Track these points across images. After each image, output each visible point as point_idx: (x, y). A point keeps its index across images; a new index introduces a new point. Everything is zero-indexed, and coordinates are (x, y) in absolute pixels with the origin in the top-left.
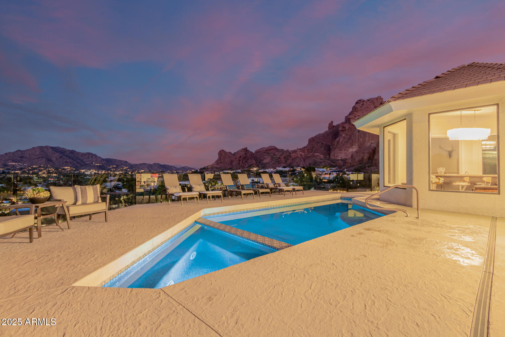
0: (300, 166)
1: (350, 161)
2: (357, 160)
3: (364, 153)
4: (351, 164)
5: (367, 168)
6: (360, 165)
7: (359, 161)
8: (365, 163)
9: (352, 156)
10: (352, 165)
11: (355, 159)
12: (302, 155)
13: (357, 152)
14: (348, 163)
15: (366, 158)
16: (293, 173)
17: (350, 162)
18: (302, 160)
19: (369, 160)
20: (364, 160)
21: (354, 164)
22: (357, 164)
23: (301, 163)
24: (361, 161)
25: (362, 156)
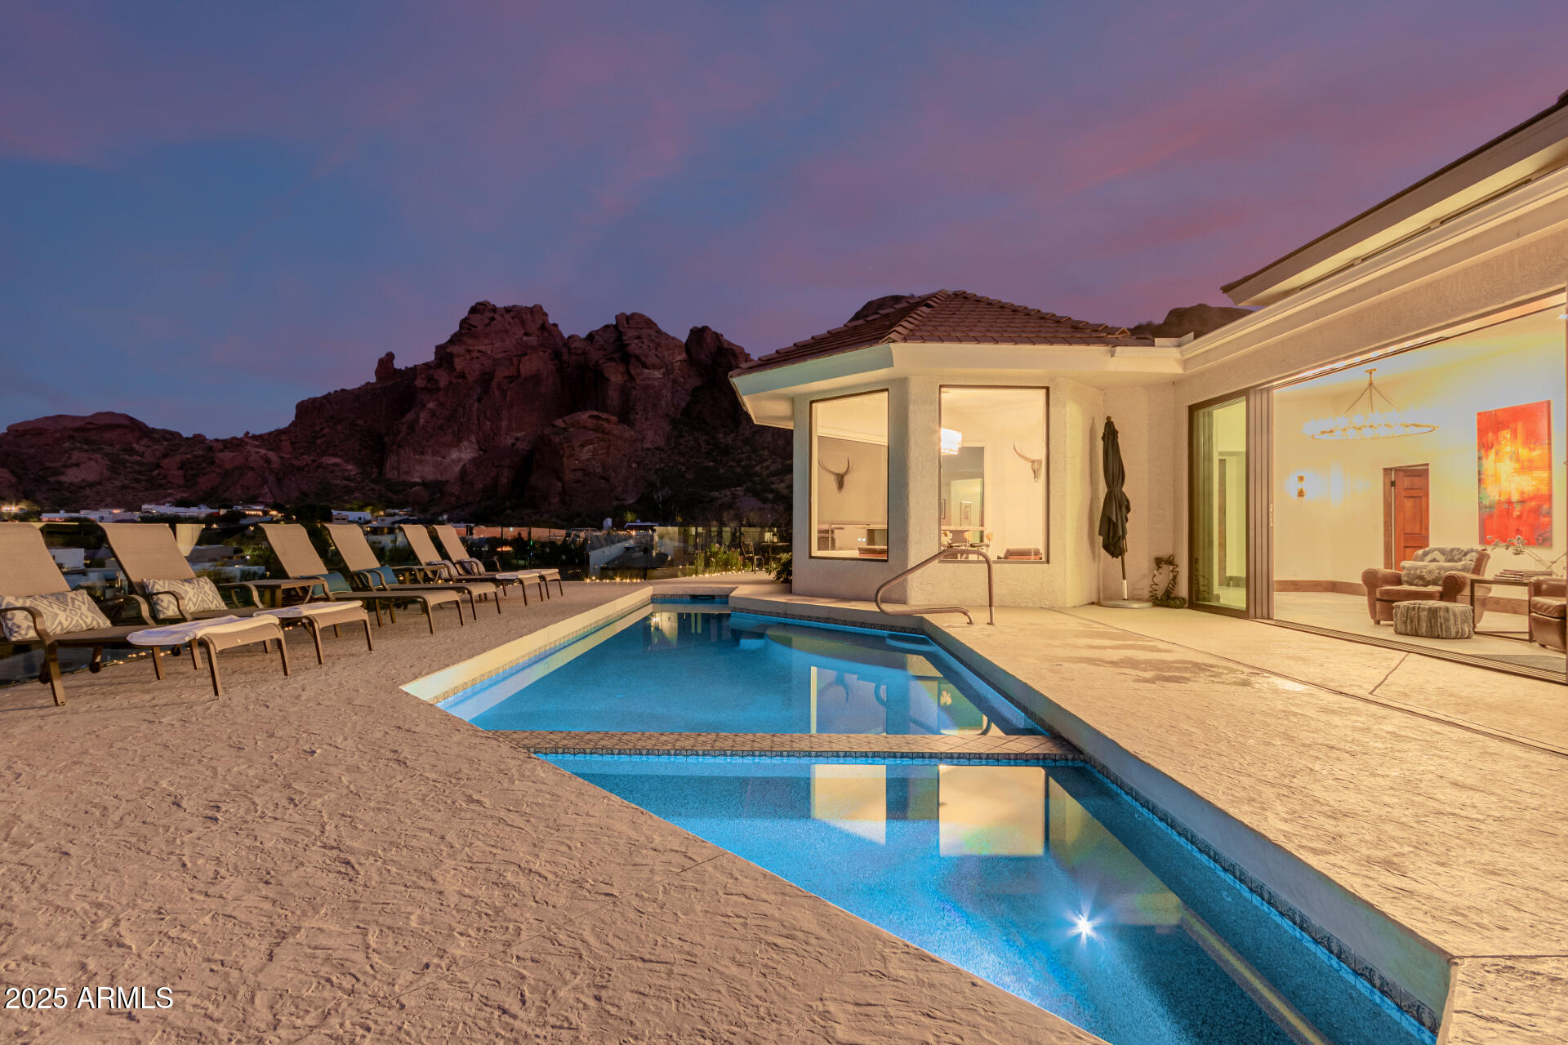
0: (260, 499)
1: (456, 490)
2: (479, 485)
3: (498, 466)
4: (459, 498)
5: (509, 511)
6: (488, 503)
7: (485, 490)
8: (501, 498)
9: (463, 473)
10: (465, 501)
11: (471, 485)
12: (268, 461)
13: (475, 463)
14: (450, 494)
15: (504, 480)
16: (231, 526)
17: (457, 493)
18: (271, 479)
19: (514, 487)
20: (500, 487)
21: (470, 499)
22: (478, 499)
23: (267, 490)
24: (489, 490)
25: (493, 474)
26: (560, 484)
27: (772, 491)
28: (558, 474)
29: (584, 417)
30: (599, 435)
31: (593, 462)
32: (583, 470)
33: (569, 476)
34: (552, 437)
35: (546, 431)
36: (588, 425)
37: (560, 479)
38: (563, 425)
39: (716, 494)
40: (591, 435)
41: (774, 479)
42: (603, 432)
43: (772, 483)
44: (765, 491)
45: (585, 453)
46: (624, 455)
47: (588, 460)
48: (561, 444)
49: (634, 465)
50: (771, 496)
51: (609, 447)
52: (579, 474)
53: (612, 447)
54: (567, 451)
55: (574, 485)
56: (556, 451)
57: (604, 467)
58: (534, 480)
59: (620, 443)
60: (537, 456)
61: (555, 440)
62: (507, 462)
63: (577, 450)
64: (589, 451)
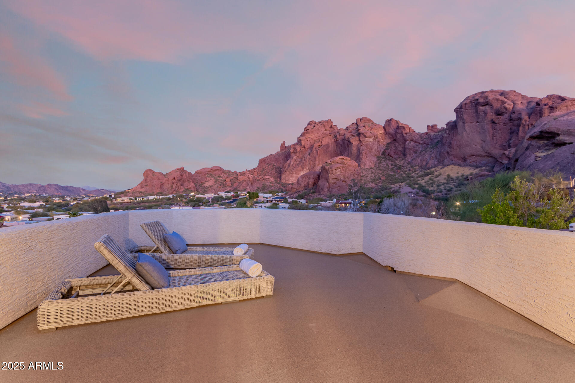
0: (247, 190)
1: (296, 186)
2: (303, 185)
3: (309, 178)
4: (297, 189)
5: (311, 194)
6: (305, 191)
7: (305, 186)
8: (310, 189)
9: (298, 181)
10: (298, 191)
11: (300, 185)
12: (249, 178)
13: (303, 177)
14: (294, 188)
15: (311, 183)
16: (236, 198)
17: (296, 188)
18: (250, 184)
19: (314, 185)
20: (309, 185)
21: (300, 190)
22: (302, 190)
23: (248, 187)
24: (306, 186)
25: (307, 181)
26: (328, 184)
27: (418, 184)
28: (327, 180)
29: (337, 159)
30: (343, 165)
31: (340, 176)
32: (336, 178)
33: (331, 181)
35: (324, 165)
36: (339, 162)
37: (328, 182)
38: (330, 162)
39: (392, 186)
40: (339, 165)
41: (419, 179)
42: (344, 164)
43: (419, 181)
44: (414, 184)
45: (337, 173)
46: (352, 172)
47: (338, 175)
48: (329, 169)
49: (356, 176)
50: (417, 186)
51: (346, 169)
52: (335, 181)
53: (347, 170)
54: (331, 172)
55: (333, 184)
56: (327, 172)
57: (344, 177)
58: (320, 183)
59: (350, 168)
60: (322, 174)
61: (327, 168)
62: (312, 176)
63: (334, 171)
64: (339, 171)
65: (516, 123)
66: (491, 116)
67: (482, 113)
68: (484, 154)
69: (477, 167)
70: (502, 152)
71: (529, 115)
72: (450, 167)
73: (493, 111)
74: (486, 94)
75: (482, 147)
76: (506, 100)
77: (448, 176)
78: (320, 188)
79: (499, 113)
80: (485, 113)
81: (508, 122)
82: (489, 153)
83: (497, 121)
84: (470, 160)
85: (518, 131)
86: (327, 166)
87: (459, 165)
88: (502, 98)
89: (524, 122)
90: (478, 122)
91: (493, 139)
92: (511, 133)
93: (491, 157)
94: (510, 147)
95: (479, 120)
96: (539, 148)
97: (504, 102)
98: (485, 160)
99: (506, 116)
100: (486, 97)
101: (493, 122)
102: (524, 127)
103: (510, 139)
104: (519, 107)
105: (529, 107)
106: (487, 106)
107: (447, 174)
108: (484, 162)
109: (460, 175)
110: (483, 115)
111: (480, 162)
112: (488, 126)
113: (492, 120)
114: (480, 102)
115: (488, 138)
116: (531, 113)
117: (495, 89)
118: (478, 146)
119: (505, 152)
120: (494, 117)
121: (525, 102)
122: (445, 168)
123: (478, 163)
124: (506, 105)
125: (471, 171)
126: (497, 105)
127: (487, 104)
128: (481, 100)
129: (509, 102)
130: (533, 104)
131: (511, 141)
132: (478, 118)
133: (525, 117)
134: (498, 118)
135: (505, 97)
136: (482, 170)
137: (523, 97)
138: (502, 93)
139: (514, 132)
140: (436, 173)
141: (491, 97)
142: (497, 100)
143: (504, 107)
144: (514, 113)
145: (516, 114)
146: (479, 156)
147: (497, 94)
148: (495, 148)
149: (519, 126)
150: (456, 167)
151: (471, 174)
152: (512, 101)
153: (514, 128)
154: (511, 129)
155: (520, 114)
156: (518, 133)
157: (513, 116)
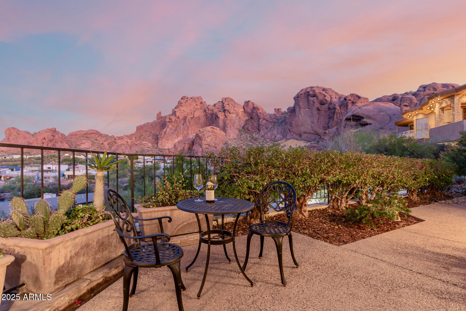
1: (173, 151)
2: (179, 149)
3: (185, 144)
4: (174, 153)
8: (185, 153)
9: (175, 146)
11: (177, 149)
12: (127, 142)
13: (179, 142)
15: (186, 148)
18: (128, 147)
19: (189, 150)
20: (185, 150)
23: (127, 151)
24: (182, 151)
25: (183, 146)
26: (201, 149)
28: (201, 145)
29: (209, 128)
30: (213, 134)
31: (212, 142)
32: (208, 144)
33: (204, 147)
34: (199, 134)
35: (197, 133)
36: (210, 131)
37: (201, 147)
38: (202, 131)
40: (210, 134)
45: (209, 140)
46: (221, 140)
47: (210, 141)
48: (202, 136)
51: (216, 137)
52: (207, 146)
53: (217, 138)
54: (203, 139)
55: (206, 149)
56: (200, 139)
57: (215, 144)
58: (194, 148)
59: (220, 136)
60: (195, 140)
61: (200, 135)
62: (187, 142)
63: (206, 139)
64: (210, 139)
65: (332, 111)
66: (317, 105)
67: (311, 102)
68: (312, 132)
69: (309, 141)
70: (324, 131)
71: (340, 106)
72: (291, 140)
73: (318, 102)
74: (314, 88)
75: (312, 127)
76: (326, 94)
77: (290, 147)
78: (195, 152)
79: (322, 103)
80: (314, 102)
81: (327, 110)
82: (316, 132)
83: (320, 108)
84: (304, 136)
85: (334, 117)
86: (200, 133)
87: (297, 139)
88: (324, 93)
89: (337, 111)
90: (309, 108)
91: (318, 122)
92: (330, 118)
93: (317, 134)
94: (329, 128)
95: (310, 107)
96: (352, 126)
97: (325, 96)
98: (313, 137)
99: (326, 105)
100: (314, 91)
101: (319, 110)
102: (337, 115)
103: (329, 123)
104: (335, 100)
105: (340, 101)
106: (315, 97)
107: (289, 145)
108: (313, 138)
109: (298, 146)
110: (312, 103)
111: (310, 138)
112: (315, 112)
113: (318, 108)
114: (310, 94)
115: (315, 121)
116: (341, 105)
117: (319, 86)
118: (309, 126)
119: (326, 131)
120: (319, 106)
121: (337, 97)
122: (288, 141)
123: (309, 138)
124: (326, 98)
125: (305, 144)
126: (321, 97)
127: (314, 96)
128: (311, 93)
129: (328, 96)
130: (342, 99)
131: (329, 124)
132: (309, 106)
133: (338, 108)
134: (321, 107)
135: (325, 92)
136: (311, 144)
137: (336, 93)
138: (324, 90)
139: (331, 118)
140: (282, 145)
141: (317, 91)
142: (321, 93)
143: (325, 99)
144: (331, 104)
145: (332, 105)
146: (310, 133)
147: (321, 89)
148: (320, 128)
149: (334, 113)
150: (295, 141)
151: (305, 146)
152: (330, 96)
153: (331, 115)
154: (329, 115)
155: (335, 105)
156: (333, 118)
157: (330, 106)
